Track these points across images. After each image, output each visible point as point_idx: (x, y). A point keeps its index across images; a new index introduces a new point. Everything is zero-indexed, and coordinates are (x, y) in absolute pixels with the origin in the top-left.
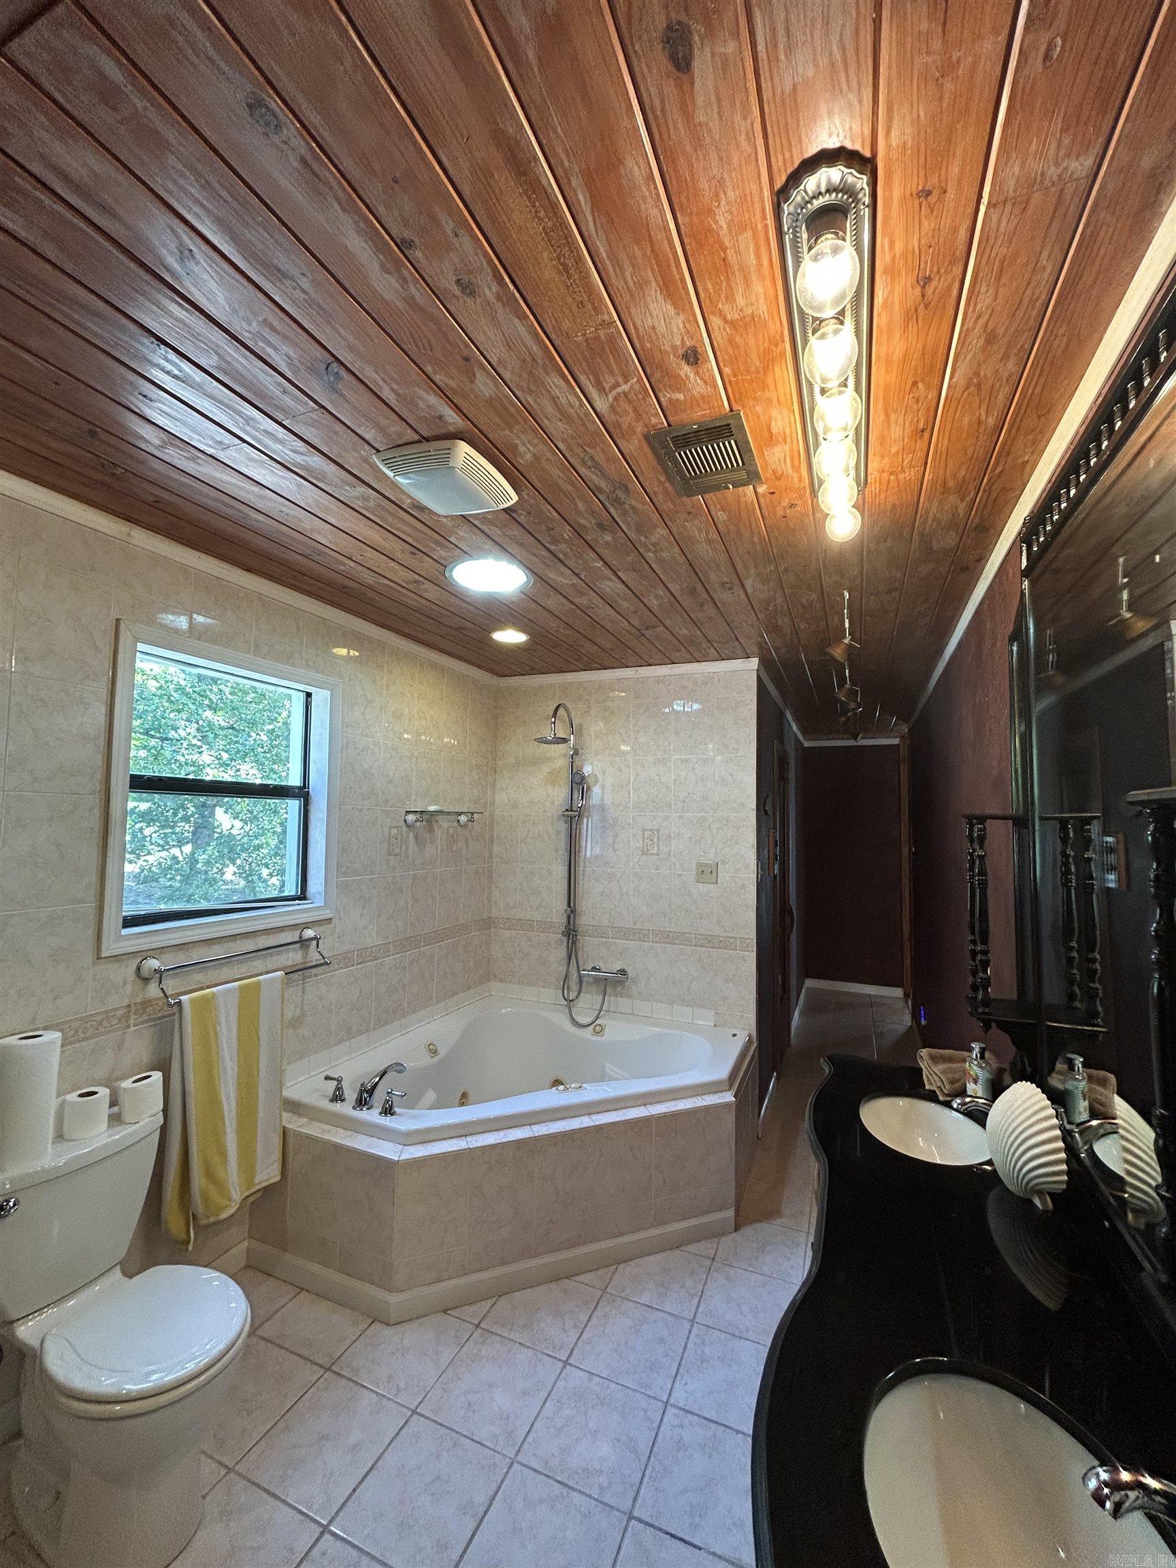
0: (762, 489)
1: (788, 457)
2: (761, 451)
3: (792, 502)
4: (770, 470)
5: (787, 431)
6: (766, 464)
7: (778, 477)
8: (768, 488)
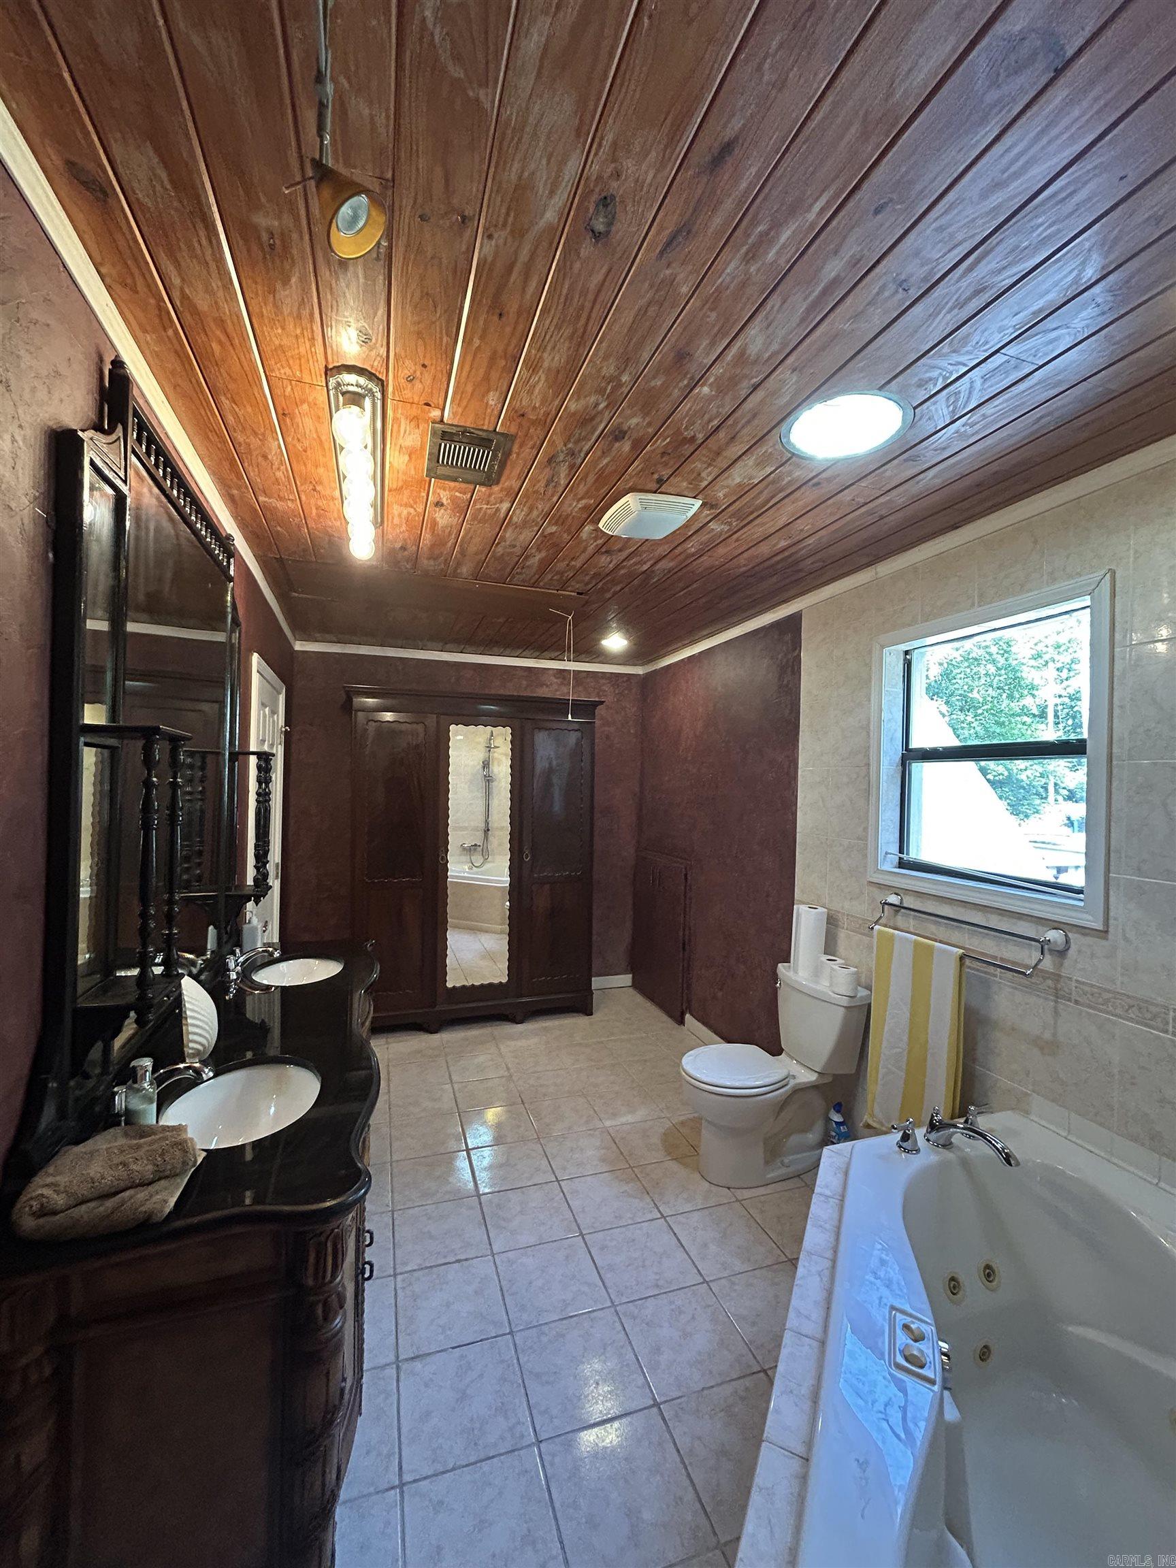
0: (436, 413)
1: (402, 434)
2: (422, 448)
3: (409, 385)
4: (421, 428)
5: (397, 453)
6: (422, 436)
7: (415, 420)
8: (429, 412)
